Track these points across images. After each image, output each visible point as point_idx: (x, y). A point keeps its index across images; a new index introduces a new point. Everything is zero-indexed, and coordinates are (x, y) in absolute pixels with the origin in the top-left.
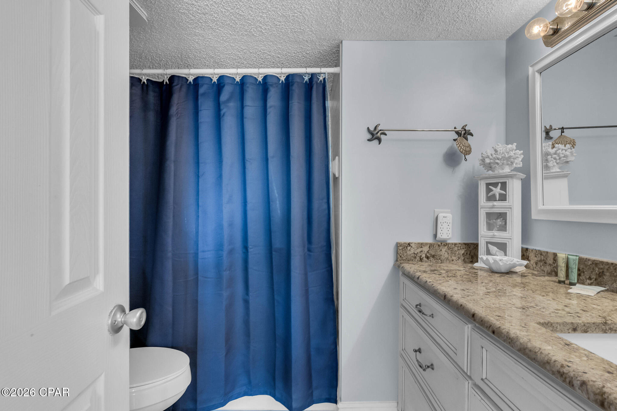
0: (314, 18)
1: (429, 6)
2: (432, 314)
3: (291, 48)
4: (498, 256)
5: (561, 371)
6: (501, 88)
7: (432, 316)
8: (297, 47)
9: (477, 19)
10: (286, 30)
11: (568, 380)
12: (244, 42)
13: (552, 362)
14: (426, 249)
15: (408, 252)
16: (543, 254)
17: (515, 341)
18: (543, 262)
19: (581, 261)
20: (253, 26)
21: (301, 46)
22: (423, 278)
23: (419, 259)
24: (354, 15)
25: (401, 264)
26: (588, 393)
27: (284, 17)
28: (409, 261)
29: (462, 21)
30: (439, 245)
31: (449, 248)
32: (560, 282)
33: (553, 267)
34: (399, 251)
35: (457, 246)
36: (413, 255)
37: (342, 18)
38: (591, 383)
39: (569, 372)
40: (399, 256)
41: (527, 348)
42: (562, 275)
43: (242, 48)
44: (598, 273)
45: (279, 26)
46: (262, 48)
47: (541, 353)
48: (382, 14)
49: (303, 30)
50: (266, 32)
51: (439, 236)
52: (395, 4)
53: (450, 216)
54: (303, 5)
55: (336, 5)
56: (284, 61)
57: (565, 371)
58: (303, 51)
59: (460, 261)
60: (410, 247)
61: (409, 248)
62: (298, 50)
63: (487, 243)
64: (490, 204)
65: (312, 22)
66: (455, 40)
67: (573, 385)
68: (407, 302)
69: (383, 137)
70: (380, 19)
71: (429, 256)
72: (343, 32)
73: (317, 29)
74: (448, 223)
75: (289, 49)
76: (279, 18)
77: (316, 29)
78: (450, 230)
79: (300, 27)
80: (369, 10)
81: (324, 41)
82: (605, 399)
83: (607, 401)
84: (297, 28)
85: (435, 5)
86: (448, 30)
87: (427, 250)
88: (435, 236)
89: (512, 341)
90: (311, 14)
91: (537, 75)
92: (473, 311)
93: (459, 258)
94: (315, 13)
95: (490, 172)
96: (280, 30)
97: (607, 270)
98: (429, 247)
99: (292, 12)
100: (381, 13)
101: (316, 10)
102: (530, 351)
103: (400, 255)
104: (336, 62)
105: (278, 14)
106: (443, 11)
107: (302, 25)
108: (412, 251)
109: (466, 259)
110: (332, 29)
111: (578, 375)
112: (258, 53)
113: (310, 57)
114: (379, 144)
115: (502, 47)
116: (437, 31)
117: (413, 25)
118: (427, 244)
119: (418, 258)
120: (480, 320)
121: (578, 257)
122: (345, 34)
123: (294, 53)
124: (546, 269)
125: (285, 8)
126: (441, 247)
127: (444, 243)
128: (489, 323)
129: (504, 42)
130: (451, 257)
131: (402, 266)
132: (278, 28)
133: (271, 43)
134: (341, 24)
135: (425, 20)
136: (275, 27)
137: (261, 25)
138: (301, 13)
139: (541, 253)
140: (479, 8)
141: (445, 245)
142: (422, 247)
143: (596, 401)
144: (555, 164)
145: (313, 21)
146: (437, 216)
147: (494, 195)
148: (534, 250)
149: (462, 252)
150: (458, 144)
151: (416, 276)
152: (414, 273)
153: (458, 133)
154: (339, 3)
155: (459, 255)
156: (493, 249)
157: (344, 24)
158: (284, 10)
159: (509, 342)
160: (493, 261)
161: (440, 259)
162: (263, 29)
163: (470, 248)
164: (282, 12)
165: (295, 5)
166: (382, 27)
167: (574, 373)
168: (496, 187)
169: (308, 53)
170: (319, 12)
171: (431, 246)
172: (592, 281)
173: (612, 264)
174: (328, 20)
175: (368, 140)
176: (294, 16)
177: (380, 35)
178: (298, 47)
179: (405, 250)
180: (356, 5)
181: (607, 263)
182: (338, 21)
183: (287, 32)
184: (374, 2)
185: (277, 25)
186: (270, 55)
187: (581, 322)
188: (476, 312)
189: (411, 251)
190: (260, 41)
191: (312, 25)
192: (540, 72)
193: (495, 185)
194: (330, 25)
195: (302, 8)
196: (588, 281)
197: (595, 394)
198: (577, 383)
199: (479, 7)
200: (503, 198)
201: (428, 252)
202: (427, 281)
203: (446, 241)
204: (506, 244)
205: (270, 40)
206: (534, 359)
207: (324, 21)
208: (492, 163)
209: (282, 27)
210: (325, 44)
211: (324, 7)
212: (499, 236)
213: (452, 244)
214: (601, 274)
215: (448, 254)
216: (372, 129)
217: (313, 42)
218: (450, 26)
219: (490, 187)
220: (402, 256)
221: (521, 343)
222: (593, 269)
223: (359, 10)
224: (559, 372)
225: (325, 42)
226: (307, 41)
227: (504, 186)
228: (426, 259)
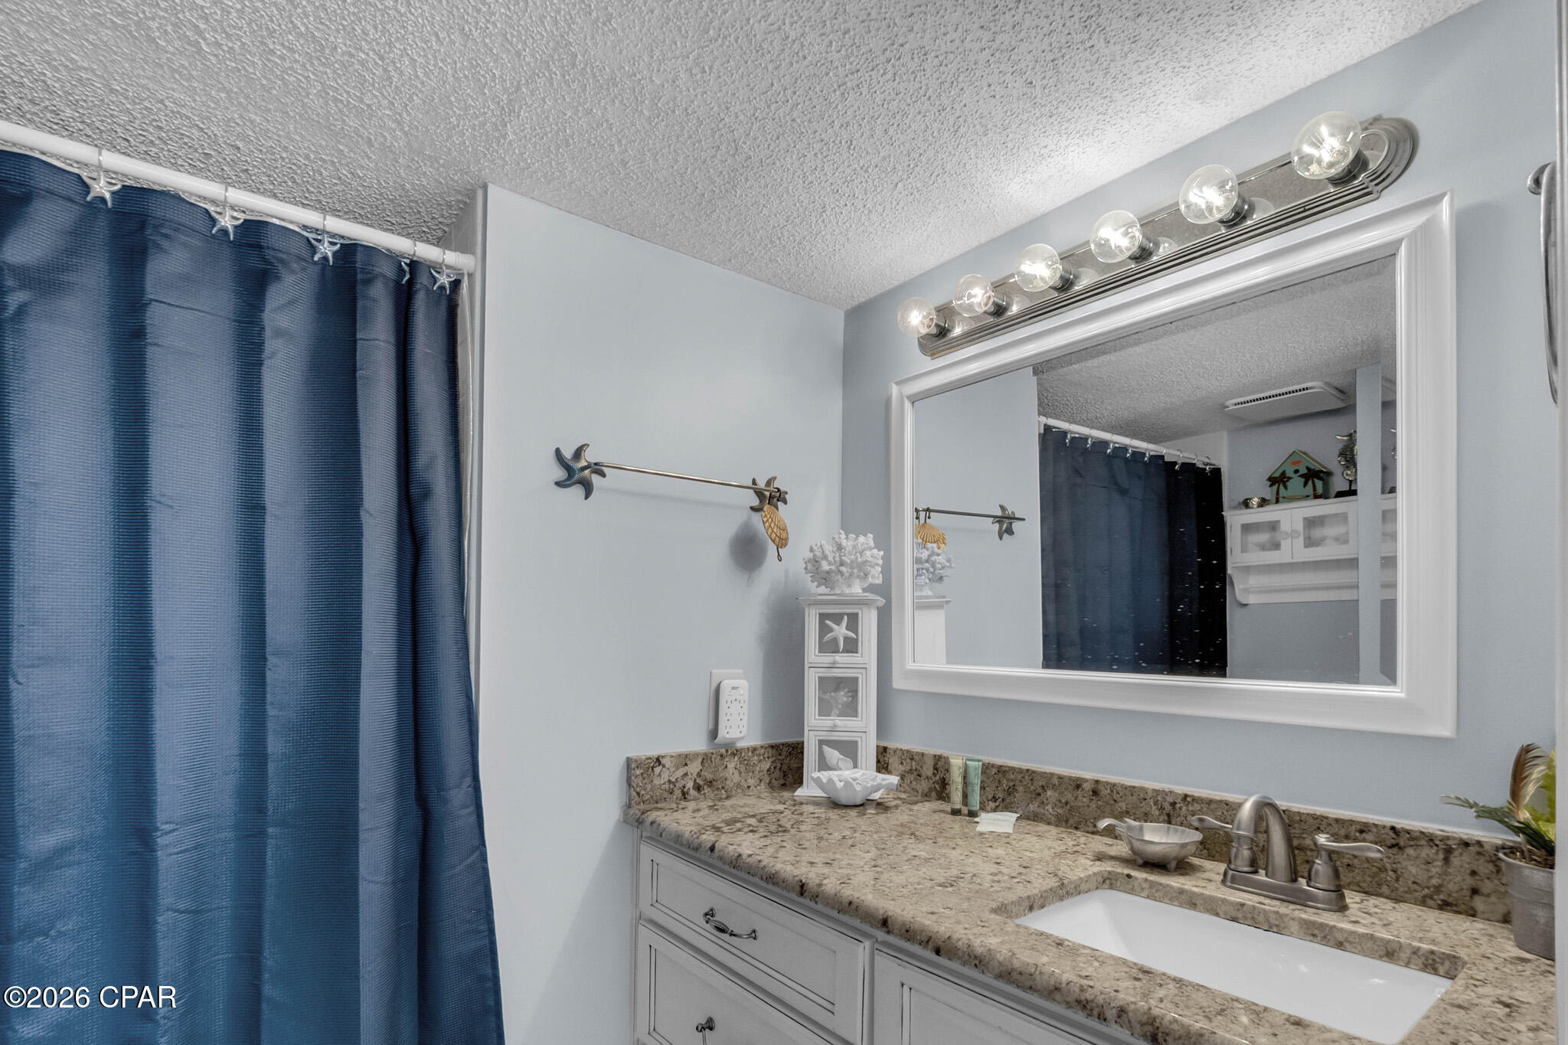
0: (421, 91)
1: (733, 192)
2: (754, 931)
3: (298, 138)
4: (841, 769)
5: (1083, 998)
6: (834, 406)
7: (753, 935)
8: (324, 143)
9: (812, 254)
10: (303, 80)
11: (1095, 1012)
12: (92, 44)
13: (1064, 985)
14: (694, 768)
15: (656, 782)
16: (916, 757)
17: (986, 960)
18: (916, 773)
19: (986, 768)
20: (162, 14)
21: (341, 147)
22: (726, 847)
23: (680, 795)
24: (550, 135)
25: (643, 813)
26: (1131, 1027)
27: (313, 43)
28: (657, 803)
29: (784, 247)
30: (722, 756)
31: (742, 761)
32: (956, 812)
33: (934, 783)
34: (635, 781)
35: (757, 752)
36: (667, 786)
37: (512, 127)
38: (1132, 1007)
39: (1096, 996)
40: (635, 793)
41: (1013, 969)
42: (957, 797)
43: (72, 60)
44: (1006, 788)
45: (282, 58)
46: (176, 95)
47: (1041, 973)
48: (624, 164)
49: (369, 106)
50: (215, 56)
51: (724, 734)
52: (663, 155)
53: (743, 683)
54: (398, 39)
55: (505, 90)
56: (255, 166)
57: (1089, 998)
58: (343, 162)
59: (763, 786)
60: (661, 767)
61: (657, 770)
62: (326, 155)
63: (821, 742)
64: (827, 659)
65: (411, 100)
66: (756, 279)
67: (1105, 1020)
68: (664, 909)
69: (596, 479)
70: (614, 173)
71: (701, 783)
72: (500, 162)
73: (419, 122)
74: (742, 702)
75: (292, 140)
76: (290, 37)
77: (416, 123)
78: (745, 718)
79: (362, 94)
80: (593, 142)
81: (428, 163)
82: (1158, 1028)
83: (1161, 1030)
84: (348, 93)
85: (746, 195)
86: (752, 254)
87: (698, 770)
88: (714, 733)
89: (980, 962)
90: (417, 77)
91: (907, 404)
92: (881, 912)
93: (761, 781)
94: (430, 80)
95: (823, 589)
96: (279, 73)
97: (1021, 781)
98: (702, 762)
99: (348, 42)
100: (622, 160)
101: (436, 74)
102: (1021, 973)
103: (638, 790)
104: (446, 229)
105: (292, 22)
106: (758, 214)
107: (370, 91)
108: (665, 777)
109: (773, 780)
110: (467, 144)
111: (1110, 998)
112: (146, 103)
113: (359, 188)
114: (586, 498)
115: (837, 322)
116: (730, 248)
117: (686, 217)
118: (696, 755)
119: (678, 792)
120: (903, 931)
121: (981, 763)
122: (503, 170)
123: (307, 157)
124: (919, 788)
125: (330, 20)
126: (727, 759)
127: (731, 751)
128: (924, 934)
129: (842, 314)
130: (746, 780)
131: (650, 819)
132: (276, 62)
133: (223, 95)
134: (502, 141)
135: (715, 216)
136: (261, 55)
137: (202, 26)
138: (382, 58)
139: (911, 756)
140: (823, 236)
141: (734, 755)
142: (686, 765)
143: (1144, 1036)
144: (928, 581)
145: (415, 98)
146: (719, 684)
147: (835, 640)
148: (898, 752)
149: (766, 765)
150: (767, 521)
151: (703, 845)
152: (695, 836)
153: (759, 494)
154: (518, 89)
155: (761, 774)
156: (833, 755)
157: (510, 143)
158: (322, 23)
159: (976, 965)
160: (842, 784)
161: (723, 788)
162: (205, 39)
163: (780, 755)
164: (310, 26)
165: (368, 27)
166: (613, 192)
167: (1103, 996)
168: (838, 623)
169: (361, 175)
170: (444, 82)
171: (706, 758)
172: (997, 804)
173: (1028, 770)
174: (465, 114)
175: (558, 484)
176: (351, 55)
177: (598, 208)
178: (328, 146)
179: (649, 775)
180: (565, 115)
181: (1020, 771)
182: (496, 128)
183: (303, 88)
184: (614, 129)
185: (272, 52)
186: (201, 129)
187: (1036, 891)
188: (890, 914)
189: (662, 776)
190: (173, 70)
191: (407, 105)
192: (914, 399)
193: (837, 618)
194: (467, 130)
195: (390, 47)
196: (992, 805)
197: (1143, 1025)
198: (1111, 1014)
199: (823, 233)
200: (852, 646)
201: (699, 775)
202: (740, 855)
203: (734, 743)
204: (856, 742)
205: (221, 83)
206: (1031, 988)
207: (451, 112)
208: (833, 572)
209: (291, 68)
210: (428, 170)
211: (466, 77)
212: (844, 726)
213: (748, 749)
214: (1011, 791)
215: (740, 773)
216: (568, 454)
217: (391, 151)
218: (760, 249)
219: (827, 622)
220: (643, 792)
221: (1000, 963)
222: (999, 781)
223: (568, 131)
224: (1078, 1002)
225: (431, 167)
226: (370, 143)
227: (853, 622)
228: (696, 793)
